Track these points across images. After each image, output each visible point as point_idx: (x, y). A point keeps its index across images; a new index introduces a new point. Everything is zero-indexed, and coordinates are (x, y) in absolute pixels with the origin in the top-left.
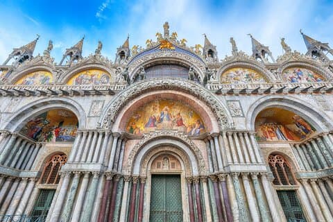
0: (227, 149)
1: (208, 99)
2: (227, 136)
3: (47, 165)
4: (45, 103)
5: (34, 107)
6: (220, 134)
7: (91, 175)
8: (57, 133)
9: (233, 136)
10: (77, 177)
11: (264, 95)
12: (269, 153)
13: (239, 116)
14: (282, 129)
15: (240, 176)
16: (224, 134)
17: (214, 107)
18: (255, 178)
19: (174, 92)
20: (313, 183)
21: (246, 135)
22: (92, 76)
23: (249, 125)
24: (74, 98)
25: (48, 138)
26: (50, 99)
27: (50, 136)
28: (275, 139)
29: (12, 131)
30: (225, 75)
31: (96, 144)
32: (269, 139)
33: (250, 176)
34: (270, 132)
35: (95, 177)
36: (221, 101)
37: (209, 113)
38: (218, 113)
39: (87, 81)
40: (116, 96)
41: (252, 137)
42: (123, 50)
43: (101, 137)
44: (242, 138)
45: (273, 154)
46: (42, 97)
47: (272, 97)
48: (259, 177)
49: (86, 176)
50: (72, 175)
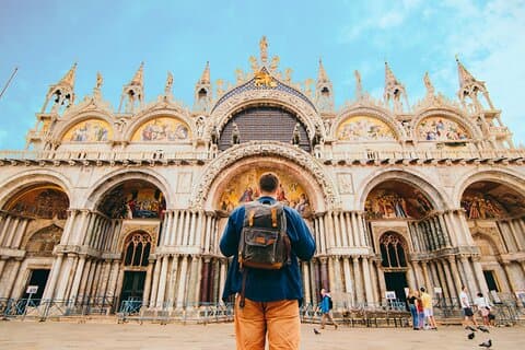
0: (331, 230)
1: (315, 172)
2: (333, 216)
3: (128, 245)
4: (122, 175)
5: (109, 180)
6: (325, 214)
7: (190, 258)
8: (133, 207)
9: (339, 216)
10: (175, 259)
11: (381, 166)
12: (382, 233)
13: (349, 193)
14: (404, 202)
15: (341, 259)
16: (330, 214)
17: (321, 182)
18: (356, 260)
19: (275, 160)
20: (424, 265)
21: (353, 216)
22: (164, 127)
23: (358, 204)
24: (156, 168)
25: (123, 214)
26: (127, 170)
27: (125, 211)
28: (393, 215)
29: (91, 209)
30: (342, 128)
31: (190, 224)
32: (385, 216)
33: (351, 260)
34: (388, 207)
35: (194, 259)
36: (330, 174)
37: (316, 188)
38: (325, 189)
39: (159, 136)
40: (206, 167)
41: (360, 218)
42: (203, 86)
43: (194, 216)
44: (348, 219)
45: (388, 233)
46: (117, 167)
47: (390, 169)
48: (361, 259)
49: (185, 259)
50: (171, 258)
